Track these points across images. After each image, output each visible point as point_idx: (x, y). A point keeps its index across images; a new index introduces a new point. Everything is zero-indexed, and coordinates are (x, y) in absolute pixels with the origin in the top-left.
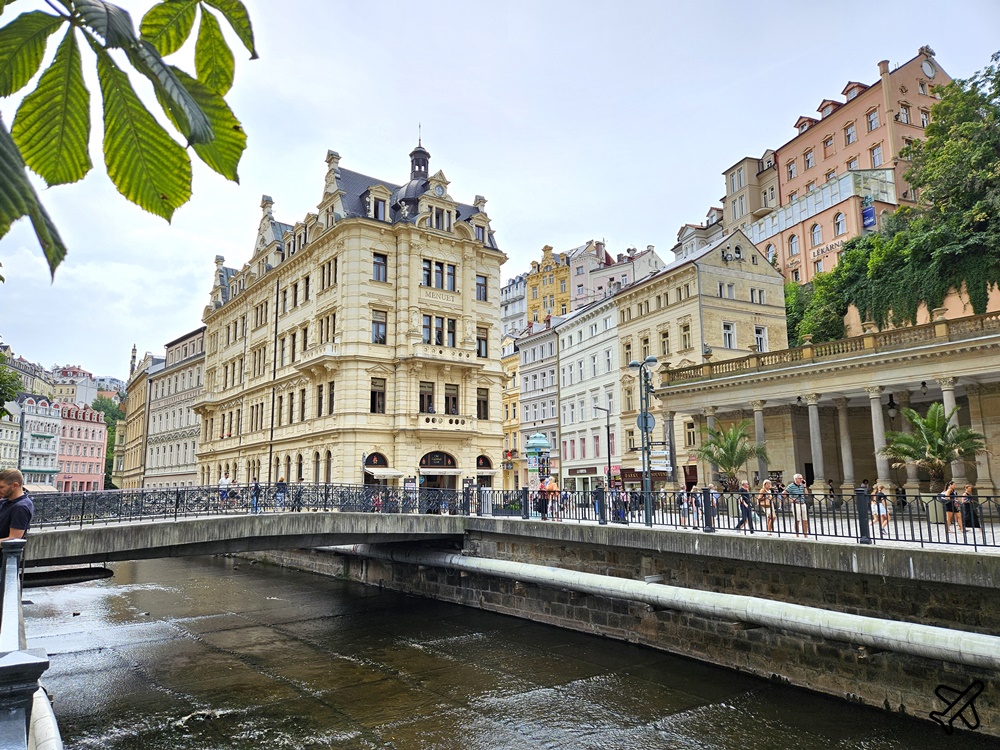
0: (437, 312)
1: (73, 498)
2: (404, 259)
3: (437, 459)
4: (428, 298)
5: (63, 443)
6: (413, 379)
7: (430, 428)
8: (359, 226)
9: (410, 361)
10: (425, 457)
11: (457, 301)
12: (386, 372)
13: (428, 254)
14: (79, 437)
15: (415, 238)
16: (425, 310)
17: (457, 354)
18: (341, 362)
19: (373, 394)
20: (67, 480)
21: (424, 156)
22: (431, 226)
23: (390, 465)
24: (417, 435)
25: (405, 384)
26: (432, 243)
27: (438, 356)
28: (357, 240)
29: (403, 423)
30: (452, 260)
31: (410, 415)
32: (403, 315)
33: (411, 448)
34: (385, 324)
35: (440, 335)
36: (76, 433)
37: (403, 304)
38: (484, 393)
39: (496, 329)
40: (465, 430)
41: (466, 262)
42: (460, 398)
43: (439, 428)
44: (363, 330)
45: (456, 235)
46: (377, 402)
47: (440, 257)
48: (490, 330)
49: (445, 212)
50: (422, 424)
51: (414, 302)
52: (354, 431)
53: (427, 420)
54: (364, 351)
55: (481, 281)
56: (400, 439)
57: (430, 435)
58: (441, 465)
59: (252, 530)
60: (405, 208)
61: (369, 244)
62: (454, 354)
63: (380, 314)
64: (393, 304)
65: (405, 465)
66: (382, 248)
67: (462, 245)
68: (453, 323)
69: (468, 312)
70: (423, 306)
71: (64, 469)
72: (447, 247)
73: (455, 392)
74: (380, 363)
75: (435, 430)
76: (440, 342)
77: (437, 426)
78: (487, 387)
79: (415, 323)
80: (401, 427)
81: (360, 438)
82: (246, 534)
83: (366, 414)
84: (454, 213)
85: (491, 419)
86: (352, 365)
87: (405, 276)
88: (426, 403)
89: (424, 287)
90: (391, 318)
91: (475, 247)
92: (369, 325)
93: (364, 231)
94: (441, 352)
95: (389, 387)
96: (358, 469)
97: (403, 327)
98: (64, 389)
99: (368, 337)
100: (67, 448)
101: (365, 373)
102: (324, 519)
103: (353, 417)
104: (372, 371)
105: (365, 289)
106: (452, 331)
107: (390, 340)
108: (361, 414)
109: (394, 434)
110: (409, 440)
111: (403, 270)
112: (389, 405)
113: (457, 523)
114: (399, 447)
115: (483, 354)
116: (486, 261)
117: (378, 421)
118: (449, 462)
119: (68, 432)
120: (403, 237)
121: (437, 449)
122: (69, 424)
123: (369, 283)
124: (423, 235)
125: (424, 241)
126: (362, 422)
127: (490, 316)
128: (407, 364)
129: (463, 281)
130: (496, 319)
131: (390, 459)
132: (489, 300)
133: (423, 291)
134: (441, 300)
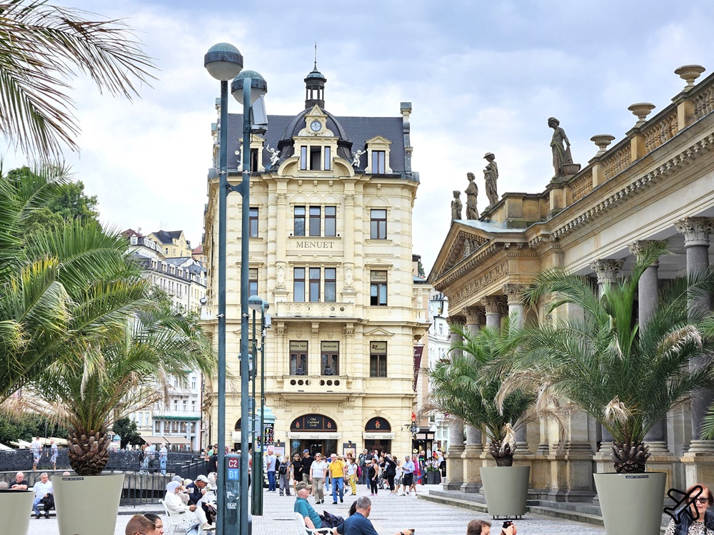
0: (309, 263)
2: (272, 210)
3: (314, 422)
4: (300, 249)
6: (280, 340)
7: (295, 391)
10: (299, 419)
11: (337, 245)
13: (300, 200)
15: (282, 187)
16: (295, 263)
17: (337, 308)
21: (314, 82)
22: (306, 170)
24: (284, 400)
25: (273, 346)
26: (305, 187)
27: (303, 313)
29: (271, 386)
30: (331, 200)
31: (276, 377)
32: (271, 271)
33: (281, 411)
34: (257, 281)
37: (271, 259)
38: (381, 346)
39: (397, 270)
41: (348, 201)
42: (341, 356)
43: (307, 390)
45: (336, 174)
47: (315, 201)
48: (389, 272)
49: (323, 148)
50: (288, 387)
51: (281, 257)
53: (293, 383)
54: (231, 313)
55: (380, 215)
56: (268, 402)
57: (297, 398)
58: (319, 428)
62: (333, 309)
63: (251, 271)
64: (263, 260)
67: (340, 183)
69: (349, 258)
70: (294, 259)
72: (324, 188)
73: (336, 349)
75: (301, 392)
77: (304, 388)
78: (385, 339)
79: (281, 279)
80: (267, 391)
81: (228, 401)
83: (235, 377)
84: (334, 147)
85: (391, 376)
87: (273, 229)
89: (295, 237)
90: (262, 275)
91: (358, 182)
94: (308, 308)
96: (228, 433)
97: (271, 284)
101: (233, 336)
105: (232, 248)
108: (229, 378)
110: (276, 403)
111: (272, 223)
115: (382, 300)
116: (384, 191)
118: (329, 425)
120: (270, 188)
121: (311, 412)
123: (236, 242)
124: (290, 182)
125: (294, 188)
127: (390, 256)
129: (345, 222)
130: (397, 257)
132: (389, 237)
133: (294, 242)
134: (316, 249)
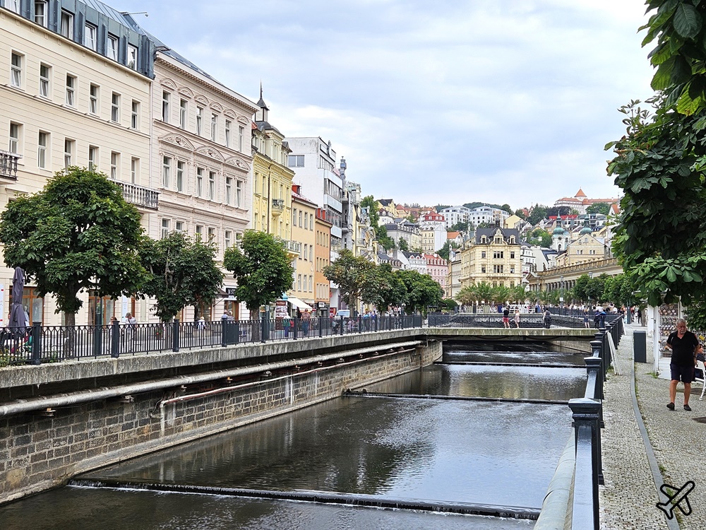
0: (497, 264)
2: (489, 252)
6: (491, 281)
11: (503, 260)
12: (485, 279)
13: (495, 250)
14: (435, 274)
15: (491, 247)
16: (494, 264)
17: (504, 274)
18: (475, 277)
22: (496, 243)
26: (496, 247)
27: (496, 275)
28: (478, 249)
30: (502, 250)
32: (489, 266)
35: (498, 270)
36: (434, 272)
37: (489, 263)
39: (517, 265)
41: (506, 250)
45: (503, 244)
47: (498, 250)
48: (515, 266)
49: (500, 239)
51: (491, 263)
55: (512, 253)
61: (480, 250)
62: (502, 274)
63: (484, 266)
64: (487, 263)
66: (484, 250)
67: (505, 246)
68: (502, 266)
69: (506, 263)
72: (501, 247)
74: (484, 277)
76: (498, 272)
78: (514, 281)
79: (491, 268)
84: (503, 238)
86: (477, 278)
87: (489, 256)
89: (494, 258)
90: (486, 267)
92: (481, 269)
93: (479, 247)
97: (489, 269)
98: (427, 233)
99: (481, 271)
101: (480, 280)
104: (482, 279)
105: (480, 261)
106: (502, 269)
107: (486, 272)
115: (513, 272)
116: (514, 248)
120: (488, 247)
122: (430, 268)
123: (481, 259)
125: (494, 247)
127: (515, 262)
128: (489, 278)
129: (505, 255)
134: (499, 261)
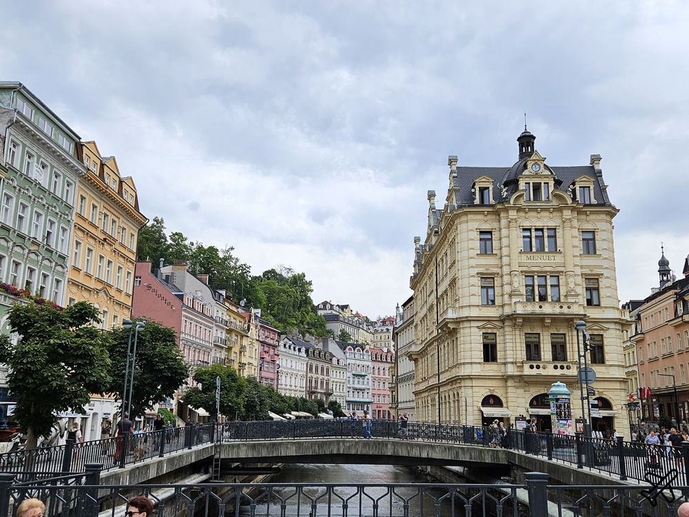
0: (538, 272)
1: (383, 423)
2: (504, 232)
3: (547, 400)
4: (529, 261)
5: (374, 379)
6: (517, 332)
7: (535, 374)
8: (466, 213)
9: (512, 317)
10: (535, 398)
11: (558, 259)
12: (495, 328)
13: (527, 224)
14: (384, 375)
15: (513, 214)
16: (526, 272)
17: (565, 307)
18: (459, 322)
19: (486, 346)
20: (379, 409)
21: (527, 139)
22: (530, 200)
23: (504, 405)
24: (524, 381)
25: (511, 337)
26: (531, 214)
27: (538, 310)
28: (466, 224)
29: (511, 370)
30: (552, 224)
31: (516, 363)
32: (506, 278)
33: (520, 391)
34: (493, 287)
36: (382, 372)
37: (506, 270)
38: (598, 338)
39: (607, 277)
40: (570, 374)
41: (566, 224)
42: (568, 346)
43: (543, 374)
44: (473, 295)
45: (555, 203)
46: (490, 353)
47: (539, 224)
48: (600, 280)
49: (543, 184)
50: (527, 371)
51: (515, 267)
52: (470, 378)
53: (532, 367)
54: (475, 312)
55: (589, 236)
56: (510, 383)
57: (535, 380)
59: (339, 449)
60: (504, 190)
61: (475, 225)
63: (488, 280)
64: (498, 270)
65: (517, 406)
66: (486, 227)
67: (560, 210)
68: (558, 279)
69: (571, 268)
70: (525, 269)
71: (376, 400)
72: (546, 214)
73: (563, 340)
74: (489, 320)
75: (539, 376)
77: (542, 372)
78: (601, 332)
79: (516, 285)
80: (509, 374)
81: (475, 383)
82: (335, 452)
83: (479, 363)
84: (552, 183)
85: (607, 363)
86: (466, 324)
87: (506, 246)
88: (533, 351)
89: (525, 252)
90: (497, 282)
91: (573, 209)
92: (478, 290)
93: (470, 216)
94: (541, 307)
95: (499, 340)
96: (476, 408)
97: (507, 289)
98: (383, 335)
99: (479, 300)
100: (376, 383)
101: (477, 330)
102: (387, 445)
103: (470, 365)
104: (483, 328)
105: (473, 262)
106: (557, 286)
107: (498, 301)
108: (476, 363)
109: (505, 378)
110: (517, 384)
111: (505, 242)
112: (499, 355)
113: (500, 455)
114: (510, 390)
115: (595, 302)
116: (592, 217)
117: (491, 369)
119: (376, 371)
120: (502, 215)
121: (545, 392)
122: (377, 365)
123: (476, 257)
124: (519, 210)
125: (522, 214)
126: (476, 370)
127: (601, 267)
128: (511, 320)
129: (563, 240)
130: (607, 268)
131: (504, 400)
132: (598, 252)
133: (524, 256)
134: (543, 261)
